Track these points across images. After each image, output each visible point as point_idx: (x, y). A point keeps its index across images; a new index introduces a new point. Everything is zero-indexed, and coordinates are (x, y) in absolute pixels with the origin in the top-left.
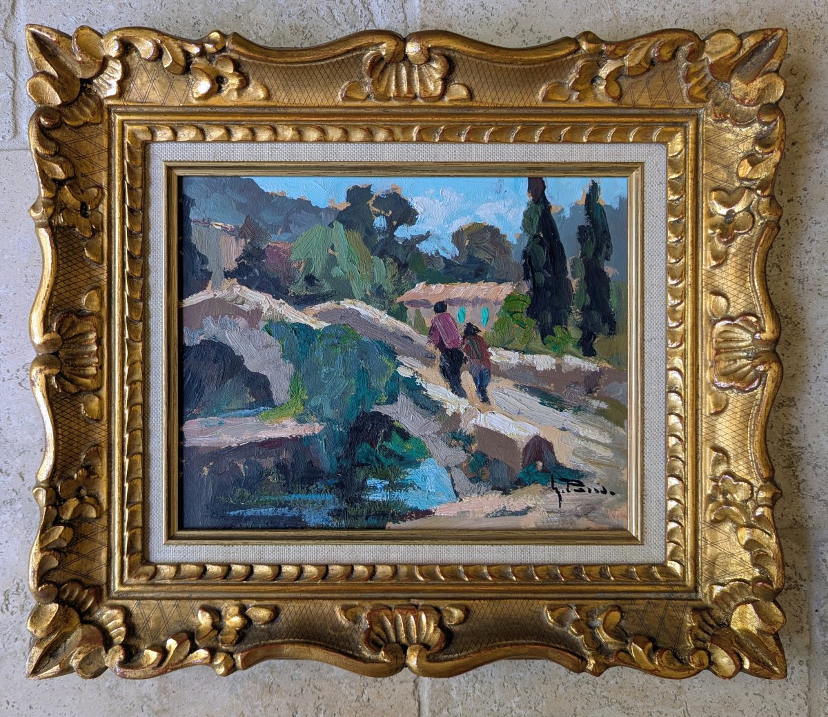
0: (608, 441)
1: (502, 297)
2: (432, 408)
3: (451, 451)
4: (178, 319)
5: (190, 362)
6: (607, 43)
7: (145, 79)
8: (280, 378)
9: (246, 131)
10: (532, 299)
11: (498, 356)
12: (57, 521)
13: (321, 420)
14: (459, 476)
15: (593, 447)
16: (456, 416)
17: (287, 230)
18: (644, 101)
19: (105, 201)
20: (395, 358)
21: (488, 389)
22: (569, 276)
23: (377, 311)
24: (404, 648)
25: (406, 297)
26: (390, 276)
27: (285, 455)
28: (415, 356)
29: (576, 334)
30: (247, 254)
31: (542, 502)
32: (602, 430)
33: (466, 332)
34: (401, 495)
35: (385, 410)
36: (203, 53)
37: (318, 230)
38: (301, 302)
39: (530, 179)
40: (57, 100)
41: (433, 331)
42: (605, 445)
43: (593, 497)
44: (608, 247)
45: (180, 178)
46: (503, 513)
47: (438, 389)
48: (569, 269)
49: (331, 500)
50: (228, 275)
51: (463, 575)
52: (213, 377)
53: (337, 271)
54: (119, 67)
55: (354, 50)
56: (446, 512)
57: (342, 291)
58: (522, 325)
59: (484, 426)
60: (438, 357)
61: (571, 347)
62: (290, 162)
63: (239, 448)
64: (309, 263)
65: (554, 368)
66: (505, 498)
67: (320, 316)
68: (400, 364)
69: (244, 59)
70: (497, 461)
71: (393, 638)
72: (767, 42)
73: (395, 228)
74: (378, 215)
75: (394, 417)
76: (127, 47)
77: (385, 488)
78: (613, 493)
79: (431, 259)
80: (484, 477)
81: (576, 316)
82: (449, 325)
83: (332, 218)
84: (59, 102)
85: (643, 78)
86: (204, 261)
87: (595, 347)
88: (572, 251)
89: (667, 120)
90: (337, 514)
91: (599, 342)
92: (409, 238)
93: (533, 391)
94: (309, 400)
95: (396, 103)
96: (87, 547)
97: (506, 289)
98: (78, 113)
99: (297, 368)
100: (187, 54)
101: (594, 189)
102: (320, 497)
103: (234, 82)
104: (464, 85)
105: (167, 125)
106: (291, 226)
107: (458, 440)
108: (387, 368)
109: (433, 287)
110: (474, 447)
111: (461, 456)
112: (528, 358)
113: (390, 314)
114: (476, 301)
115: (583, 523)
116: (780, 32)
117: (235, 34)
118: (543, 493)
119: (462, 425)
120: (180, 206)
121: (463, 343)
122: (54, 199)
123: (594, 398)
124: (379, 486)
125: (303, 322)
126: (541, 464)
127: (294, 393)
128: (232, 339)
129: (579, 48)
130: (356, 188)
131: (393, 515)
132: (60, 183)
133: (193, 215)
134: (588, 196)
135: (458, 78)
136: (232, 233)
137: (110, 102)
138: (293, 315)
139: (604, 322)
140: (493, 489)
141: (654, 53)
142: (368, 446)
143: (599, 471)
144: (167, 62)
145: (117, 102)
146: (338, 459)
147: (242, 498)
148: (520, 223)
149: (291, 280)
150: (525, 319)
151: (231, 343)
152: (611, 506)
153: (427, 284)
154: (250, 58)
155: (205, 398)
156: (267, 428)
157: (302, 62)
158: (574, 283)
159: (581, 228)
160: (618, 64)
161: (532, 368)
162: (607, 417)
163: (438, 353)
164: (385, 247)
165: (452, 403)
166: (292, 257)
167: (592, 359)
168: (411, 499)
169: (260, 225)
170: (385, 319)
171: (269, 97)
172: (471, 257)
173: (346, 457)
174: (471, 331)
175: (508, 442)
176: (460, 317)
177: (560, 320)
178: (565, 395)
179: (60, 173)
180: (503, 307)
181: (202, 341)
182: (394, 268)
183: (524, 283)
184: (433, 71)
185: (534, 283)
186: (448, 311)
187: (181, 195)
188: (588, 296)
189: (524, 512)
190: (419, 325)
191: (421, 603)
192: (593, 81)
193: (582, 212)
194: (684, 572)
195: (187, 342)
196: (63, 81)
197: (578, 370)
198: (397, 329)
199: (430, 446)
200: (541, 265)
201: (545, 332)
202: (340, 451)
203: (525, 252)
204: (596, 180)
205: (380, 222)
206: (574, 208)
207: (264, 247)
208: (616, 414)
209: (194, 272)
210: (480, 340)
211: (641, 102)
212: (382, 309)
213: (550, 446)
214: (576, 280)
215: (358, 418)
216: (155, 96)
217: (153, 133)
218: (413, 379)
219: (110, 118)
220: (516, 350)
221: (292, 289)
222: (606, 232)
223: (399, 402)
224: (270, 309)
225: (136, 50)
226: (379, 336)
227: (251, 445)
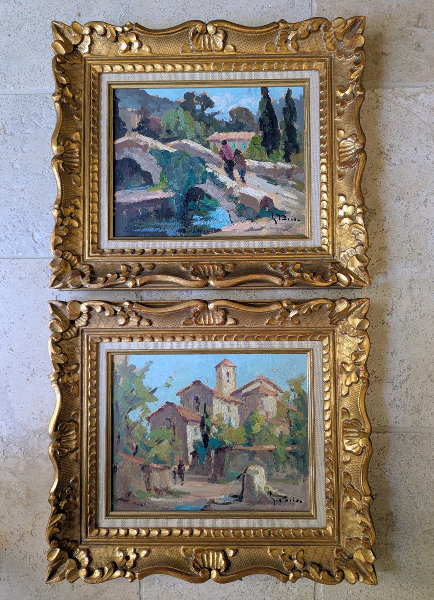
0: (296, 198)
1: (251, 138)
2: (221, 185)
3: (229, 204)
4: (113, 149)
5: (118, 167)
6: (290, 24)
7: (99, 45)
8: (156, 173)
9: (142, 67)
10: (263, 139)
11: (249, 163)
12: (62, 225)
13: (174, 191)
14: (233, 214)
15: (290, 201)
16: (231, 189)
17: (159, 111)
18: (308, 50)
19: (83, 96)
20: (205, 164)
21: (245, 177)
22: (279, 129)
23: (197, 144)
24: (208, 277)
25: (209, 138)
26: (203, 129)
27: (158, 206)
28: (213, 163)
29: (282, 153)
30: (142, 122)
31: (269, 224)
32: (294, 194)
33: (235, 153)
34: (208, 223)
35: (201, 186)
36: (123, 31)
37: (172, 111)
38: (165, 141)
39: (262, 88)
40: (63, 52)
41: (221, 153)
42: (295, 200)
43: (290, 222)
44: (295, 116)
45: (114, 90)
46: (252, 229)
47: (223, 177)
48: (279, 126)
49: (178, 225)
50: (134, 130)
51: (233, 252)
52: (127, 173)
53: (180, 128)
54: (89, 40)
55: (186, 28)
56: (227, 229)
57: (182, 136)
58: (259, 149)
59: (243, 193)
60: (223, 164)
61: (280, 158)
62: (160, 81)
63: (139, 203)
64: (168, 124)
65: (273, 167)
66: (252, 223)
67: (173, 147)
68: (207, 166)
69: (140, 34)
70: (248, 207)
71: (203, 273)
72: (357, 22)
73: (205, 109)
74: (197, 104)
75: (204, 189)
76: (92, 30)
77: (201, 220)
78: (299, 221)
79: (220, 122)
80: (243, 215)
81: (282, 145)
82: (228, 150)
83: (178, 105)
84: (64, 52)
85: (307, 40)
86: (124, 124)
87: (291, 158)
88: (280, 118)
89: (318, 59)
90: (181, 231)
91: (292, 157)
92: (211, 114)
93: (264, 177)
94: (168, 182)
95: (204, 53)
96: (74, 238)
97: (252, 134)
98: (72, 58)
99: (163, 169)
100: (117, 32)
101: (289, 92)
102: (173, 224)
103: (136, 45)
104: (232, 45)
105: (108, 65)
106: (161, 110)
107: (232, 199)
108: (201, 168)
109: (221, 134)
110: (239, 202)
111: (233, 206)
112: (262, 163)
113: (203, 145)
114: (239, 140)
115: (286, 233)
116: (362, 18)
117: (136, 23)
118: (269, 221)
119: (234, 193)
120: (114, 102)
121: (234, 157)
122: (62, 91)
123: (290, 180)
124: (198, 219)
125: (166, 149)
126: (267, 208)
127: (162, 179)
128: (136, 157)
129: (279, 26)
130: (188, 93)
131: (204, 231)
132: (64, 86)
133: (119, 106)
134: (287, 95)
135: (229, 41)
136: (136, 113)
137: (85, 55)
138: (161, 147)
139: (294, 148)
140: (247, 220)
141: (310, 28)
142: (194, 202)
143: (292, 211)
144: (109, 36)
145: (88, 55)
146: (181, 207)
147: (140, 224)
148: (258, 107)
149: (161, 131)
150: (260, 147)
151: (135, 159)
152: (298, 226)
153: (219, 133)
154: (143, 33)
155: (125, 181)
156: (151, 194)
157: (164, 34)
158: (281, 131)
159: (284, 108)
160: (296, 33)
161: (264, 168)
162: (296, 188)
163: (224, 162)
164: (201, 118)
165: (230, 183)
166: (161, 123)
167: (289, 163)
168: (212, 224)
169: (148, 109)
170: (200, 148)
171: (151, 51)
172: (237, 121)
173: (184, 206)
174: (237, 152)
175: (254, 199)
176: (233, 146)
177: (275, 147)
178: (278, 179)
179: (64, 80)
180: (251, 142)
181: (124, 158)
182: (204, 126)
183: (260, 132)
184: (219, 38)
185: (264, 132)
186: (228, 144)
187: (114, 97)
188: (287, 137)
189: (260, 229)
190: (215, 150)
191: (215, 262)
192: (286, 42)
193: (284, 102)
194: (328, 249)
195: (117, 159)
196: (66, 43)
197: (283, 168)
198: (206, 152)
199: (220, 202)
200: (267, 124)
201: (269, 152)
202: (182, 204)
203: (260, 119)
204: (290, 88)
205: (198, 107)
206: (280, 100)
207: (149, 118)
208: (300, 187)
209: (120, 129)
210: (241, 156)
211: (307, 51)
212: (199, 143)
213: (272, 201)
214: (282, 130)
215: (189, 190)
216: (104, 52)
217: (103, 69)
218: (213, 173)
219: (85, 63)
220: (257, 160)
221: (161, 136)
222: (294, 110)
223: (207, 183)
224: (152, 144)
225: (96, 32)
226: (199, 155)
227: (144, 201)
